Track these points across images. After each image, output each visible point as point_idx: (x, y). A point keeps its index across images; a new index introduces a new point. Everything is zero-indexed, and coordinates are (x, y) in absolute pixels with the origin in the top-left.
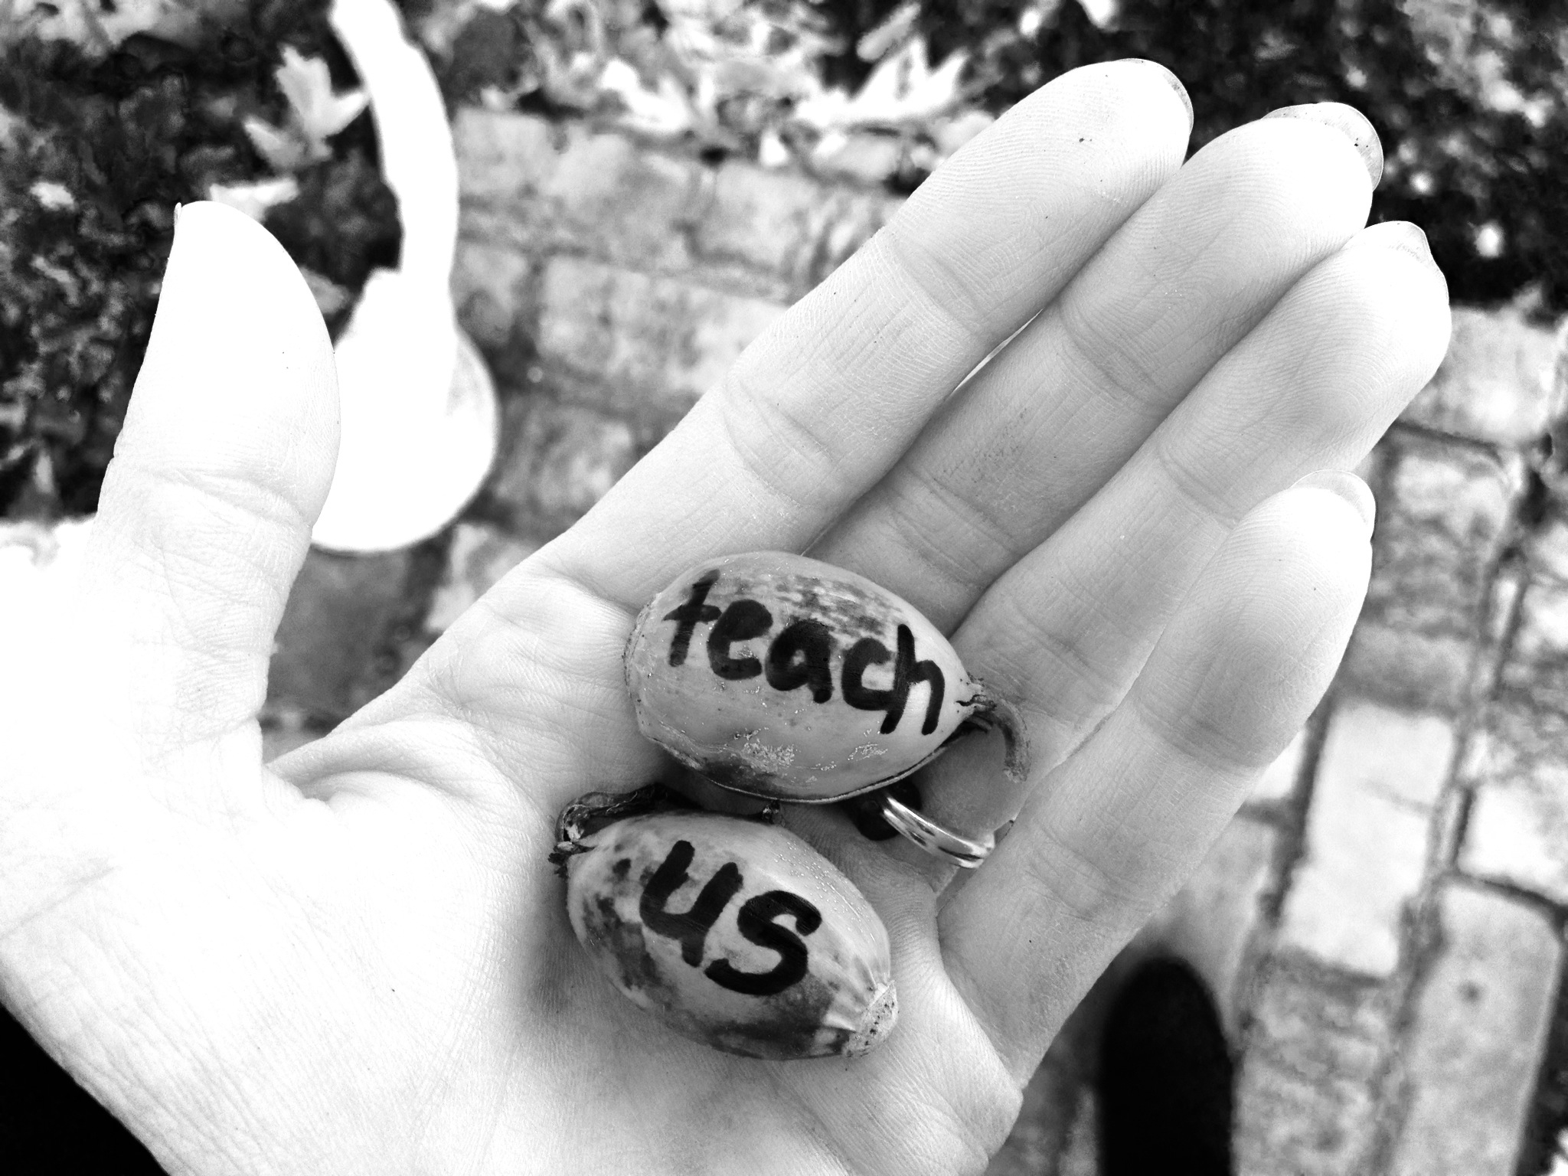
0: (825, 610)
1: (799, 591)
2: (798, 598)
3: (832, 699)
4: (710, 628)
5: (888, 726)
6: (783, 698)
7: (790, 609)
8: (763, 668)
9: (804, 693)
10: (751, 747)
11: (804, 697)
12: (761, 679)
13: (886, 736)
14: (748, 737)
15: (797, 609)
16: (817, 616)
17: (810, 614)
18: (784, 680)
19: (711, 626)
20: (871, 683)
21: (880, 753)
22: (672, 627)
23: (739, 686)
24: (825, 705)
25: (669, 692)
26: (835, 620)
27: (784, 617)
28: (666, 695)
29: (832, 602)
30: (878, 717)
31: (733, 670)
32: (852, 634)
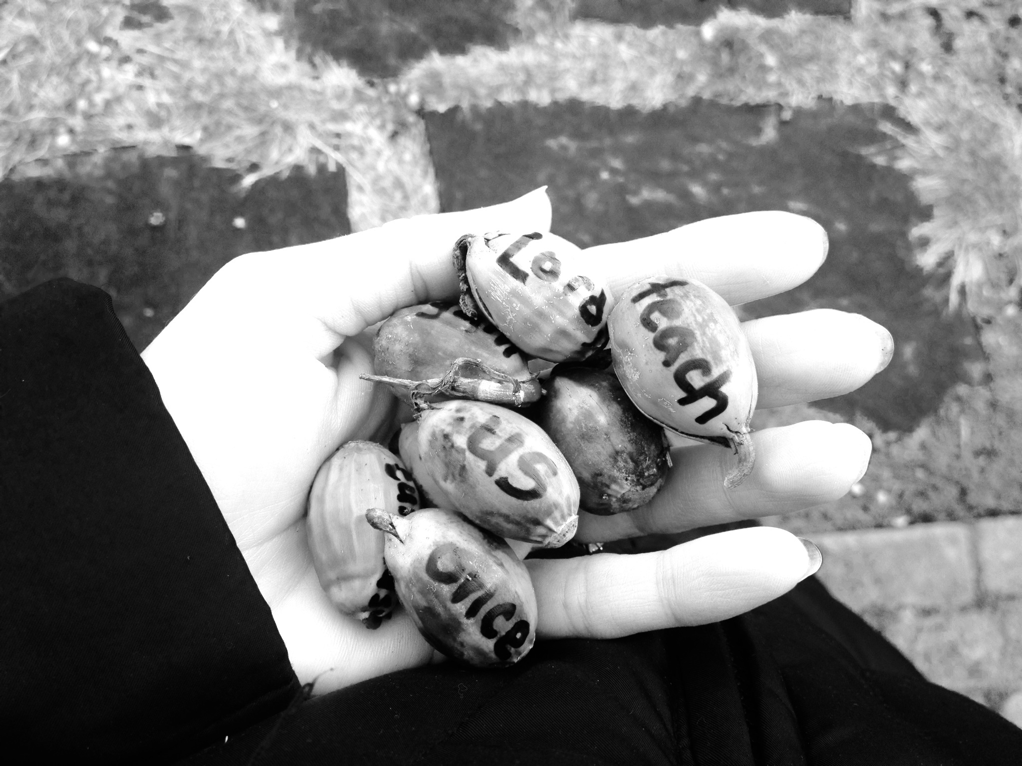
0: (704, 334)
1: (703, 319)
2: (700, 319)
3: (669, 368)
4: (656, 300)
5: (682, 402)
6: (652, 350)
7: (691, 320)
8: (657, 331)
9: (661, 356)
10: (627, 359)
11: (660, 357)
12: (651, 336)
13: (678, 405)
14: (630, 354)
15: (694, 323)
16: (698, 333)
17: (696, 330)
18: (659, 344)
19: (659, 299)
20: (691, 378)
21: (671, 410)
22: (648, 287)
23: (643, 331)
24: (664, 368)
25: (621, 311)
26: (703, 340)
27: (685, 322)
28: (620, 311)
29: (711, 334)
30: (682, 394)
31: (647, 323)
32: (703, 352)
